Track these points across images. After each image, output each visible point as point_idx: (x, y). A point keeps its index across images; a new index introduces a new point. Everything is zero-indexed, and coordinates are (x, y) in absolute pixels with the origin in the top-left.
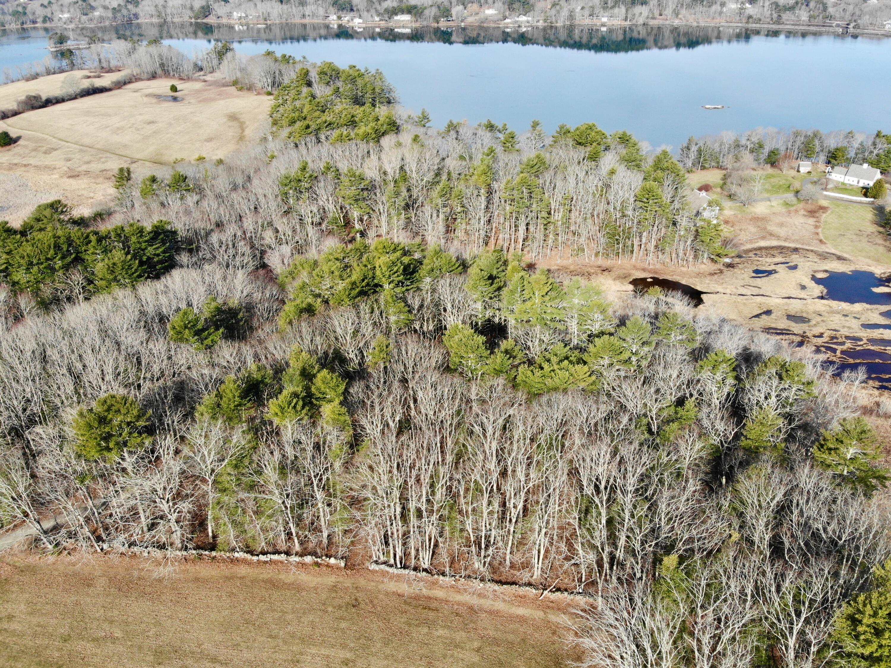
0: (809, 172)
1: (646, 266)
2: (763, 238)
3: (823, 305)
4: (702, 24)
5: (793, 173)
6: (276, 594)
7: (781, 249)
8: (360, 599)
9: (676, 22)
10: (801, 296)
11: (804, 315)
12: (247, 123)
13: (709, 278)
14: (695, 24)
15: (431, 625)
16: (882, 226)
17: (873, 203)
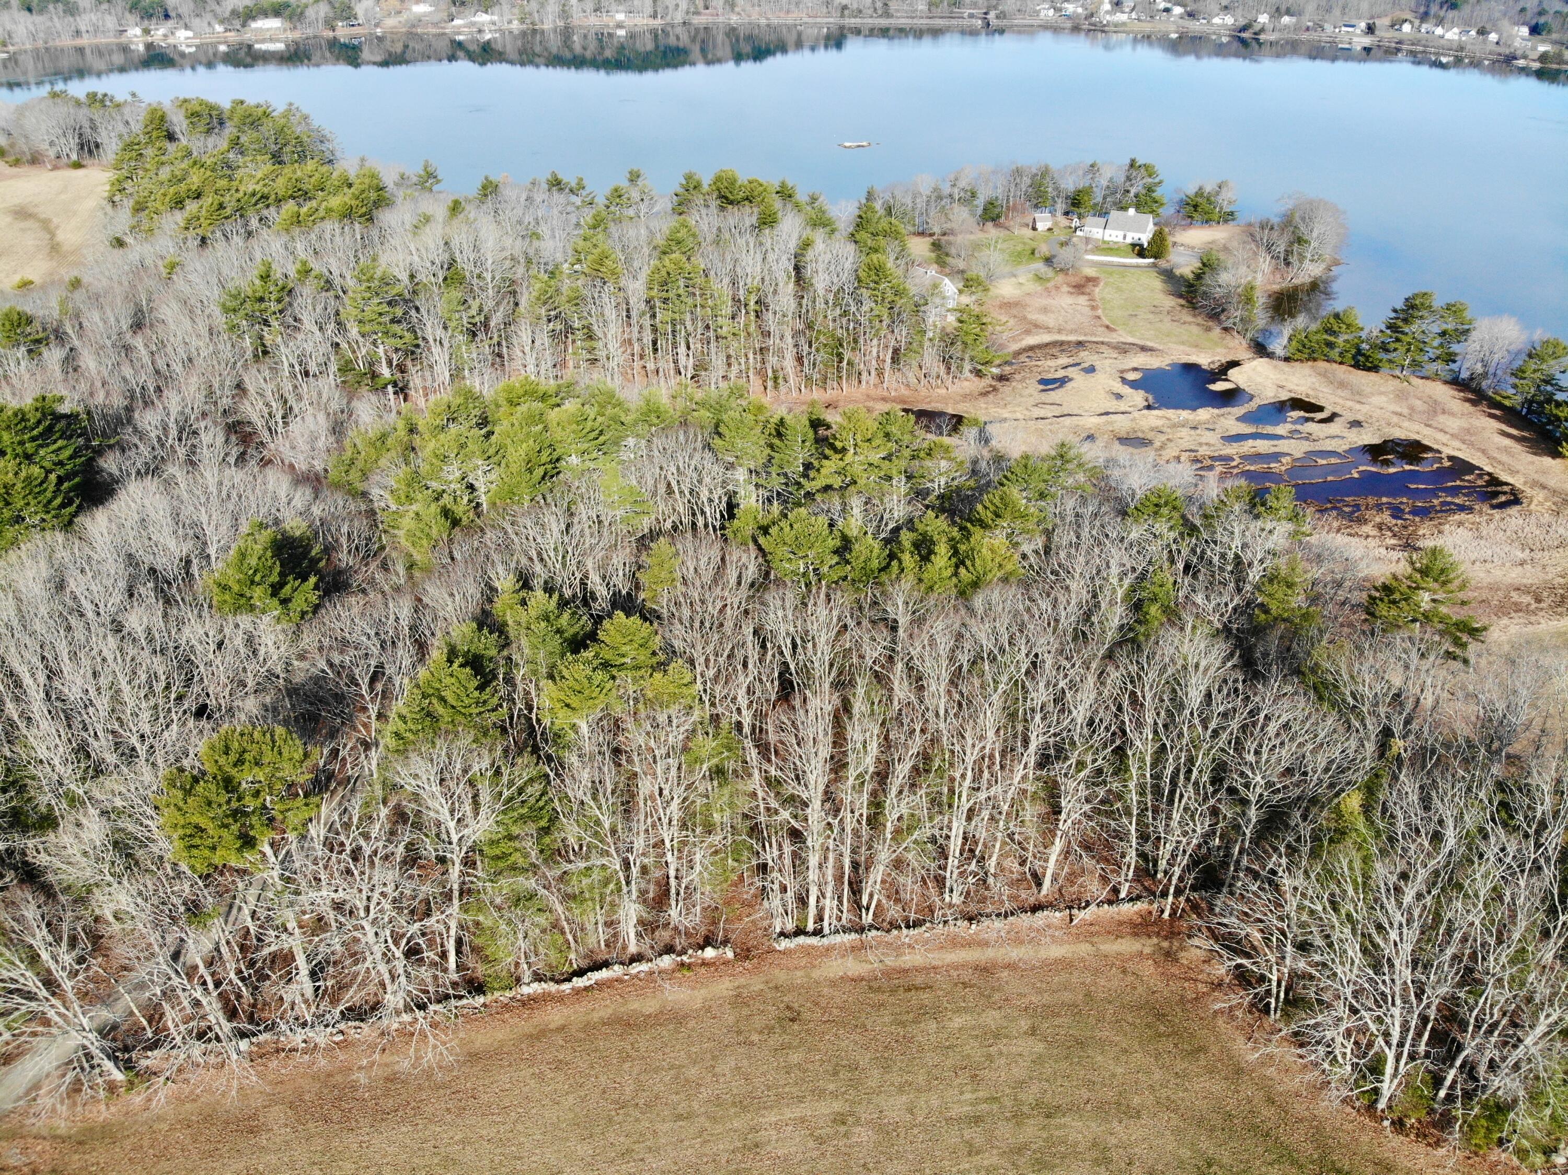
0: (1050, 230)
1: (885, 394)
2: (1028, 332)
3: (1156, 417)
4: (775, 21)
5: (1028, 232)
6: (643, 1041)
7: (1061, 345)
8: (796, 1005)
9: (734, 19)
10: (1122, 409)
11: (1140, 435)
12: (55, 220)
13: (982, 400)
14: (763, 21)
15: (936, 1013)
16: (1181, 296)
17: (1154, 265)
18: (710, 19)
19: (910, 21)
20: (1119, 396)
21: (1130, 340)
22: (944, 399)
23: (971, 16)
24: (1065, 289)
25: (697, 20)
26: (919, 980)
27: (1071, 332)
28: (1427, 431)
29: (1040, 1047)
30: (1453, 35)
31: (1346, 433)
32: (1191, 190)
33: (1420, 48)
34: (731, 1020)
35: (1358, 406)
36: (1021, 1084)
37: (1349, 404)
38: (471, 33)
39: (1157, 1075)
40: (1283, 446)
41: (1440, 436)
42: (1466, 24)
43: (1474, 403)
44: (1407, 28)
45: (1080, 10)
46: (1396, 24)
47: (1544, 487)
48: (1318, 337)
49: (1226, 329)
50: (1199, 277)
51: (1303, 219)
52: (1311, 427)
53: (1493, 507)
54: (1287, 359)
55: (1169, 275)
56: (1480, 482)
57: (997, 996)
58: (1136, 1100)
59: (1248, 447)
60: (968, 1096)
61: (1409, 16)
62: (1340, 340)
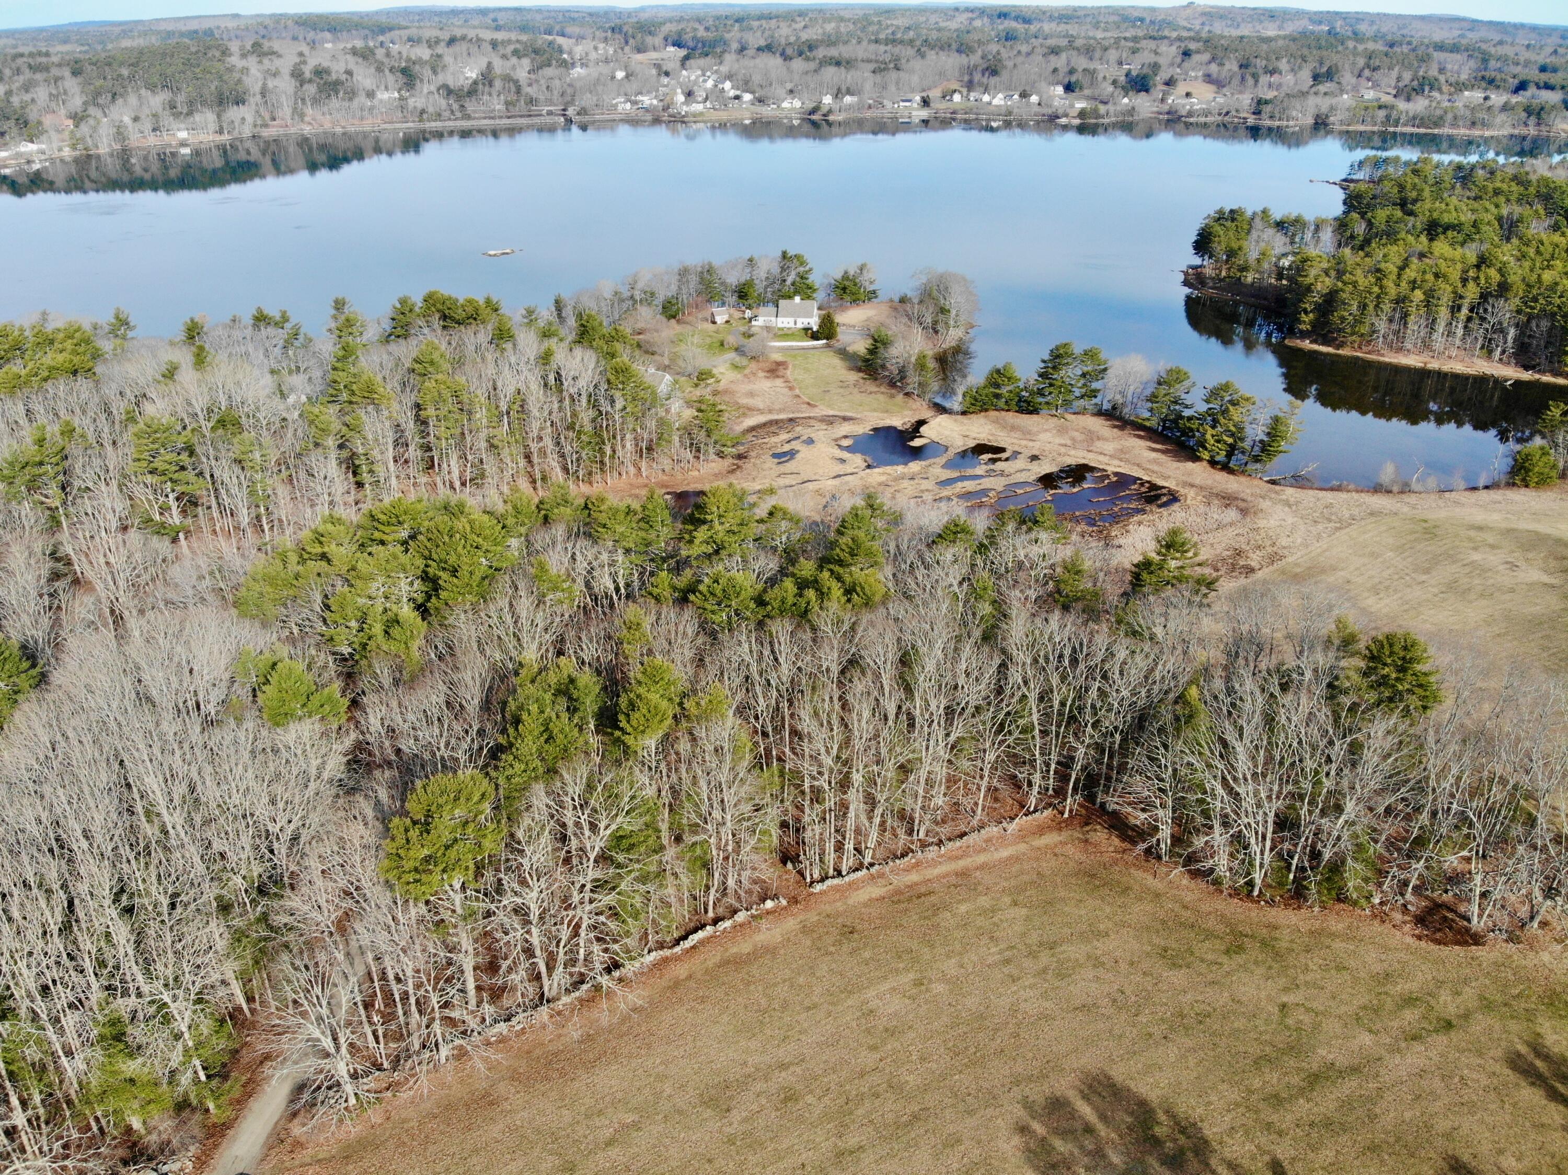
0: (728, 322)
2: (745, 415)
3: (879, 475)
4: (350, 129)
5: (711, 327)
6: (755, 971)
7: (777, 424)
8: (848, 924)
9: (307, 130)
10: (850, 471)
13: (732, 477)
14: (338, 130)
15: (946, 907)
16: (859, 370)
17: (828, 346)
18: (282, 131)
19: (492, 122)
20: (843, 461)
21: (831, 413)
22: (700, 480)
23: (550, 113)
24: (761, 374)
25: (266, 133)
26: (923, 890)
27: (780, 411)
28: (1091, 456)
29: (1024, 911)
30: (998, 100)
31: (1029, 466)
32: (838, 275)
33: (973, 116)
34: (809, 943)
35: (1031, 444)
36: (1024, 934)
37: (1024, 443)
38: (19, 165)
39: (1108, 910)
40: (987, 483)
41: (1101, 458)
42: (1008, 88)
43: (1121, 428)
44: (957, 98)
45: (655, 102)
46: (947, 95)
47: (1192, 486)
48: (986, 391)
49: (907, 394)
50: (873, 351)
51: (939, 291)
52: (999, 465)
53: (1160, 506)
54: (964, 413)
55: (843, 353)
56: (1143, 489)
57: (980, 888)
58: (1102, 927)
59: (960, 487)
60: (993, 950)
61: (955, 86)
62: (1004, 391)
